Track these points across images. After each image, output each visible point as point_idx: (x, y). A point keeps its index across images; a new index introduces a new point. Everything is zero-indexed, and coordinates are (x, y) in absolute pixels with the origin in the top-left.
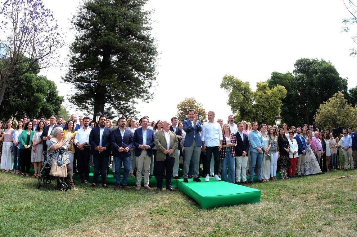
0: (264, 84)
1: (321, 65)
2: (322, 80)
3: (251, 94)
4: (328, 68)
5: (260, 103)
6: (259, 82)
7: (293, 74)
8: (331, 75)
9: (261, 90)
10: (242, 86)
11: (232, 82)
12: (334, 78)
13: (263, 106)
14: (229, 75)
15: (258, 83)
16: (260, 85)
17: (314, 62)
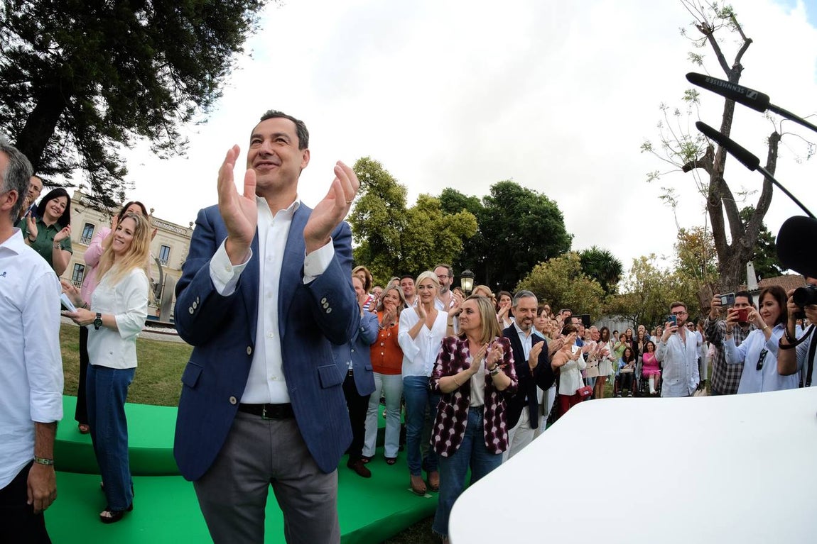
0: (434, 201)
1: (540, 202)
2: (536, 225)
3: (404, 211)
4: (551, 210)
5: (420, 234)
6: (424, 193)
7: (482, 203)
8: (553, 223)
9: (426, 211)
10: (391, 191)
11: (374, 177)
12: (556, 227)
13: (422, 241)
14: (372, 160)
15: (421, 196)
16: (426, 200)
17: (527, 195)
